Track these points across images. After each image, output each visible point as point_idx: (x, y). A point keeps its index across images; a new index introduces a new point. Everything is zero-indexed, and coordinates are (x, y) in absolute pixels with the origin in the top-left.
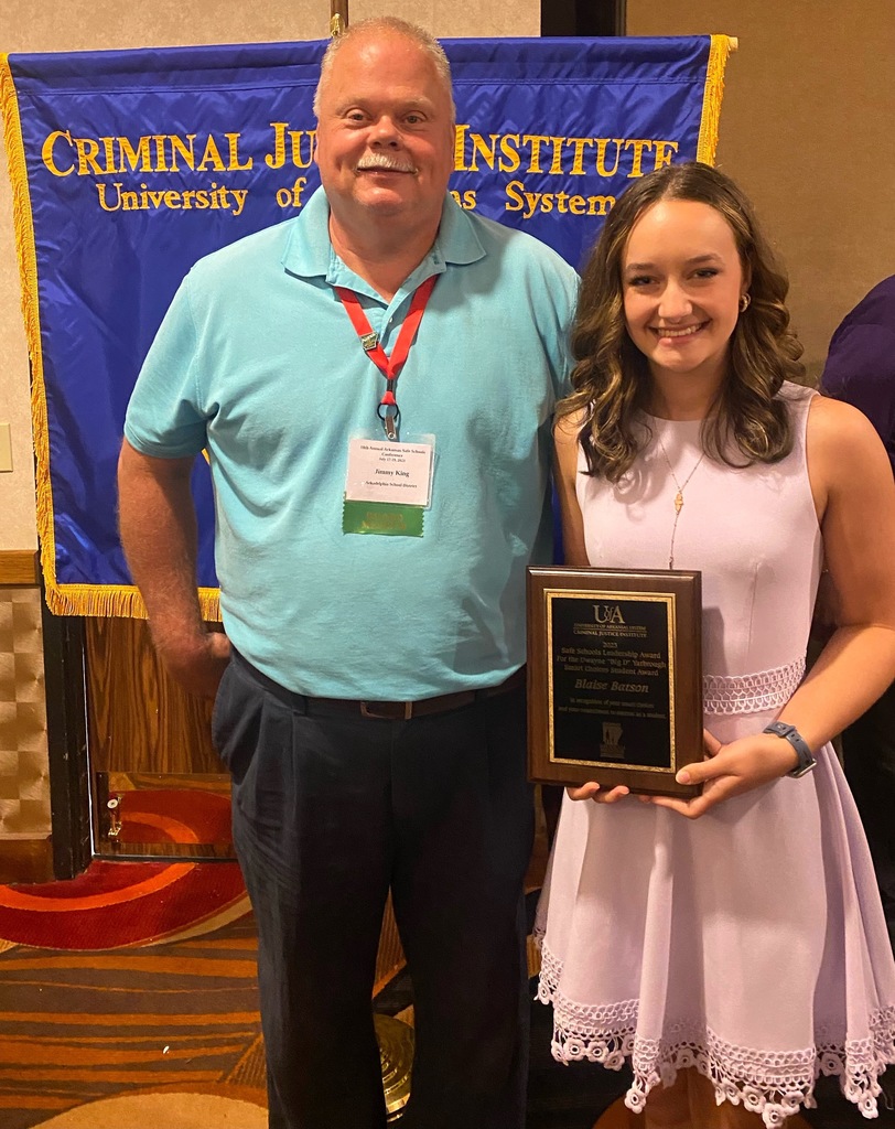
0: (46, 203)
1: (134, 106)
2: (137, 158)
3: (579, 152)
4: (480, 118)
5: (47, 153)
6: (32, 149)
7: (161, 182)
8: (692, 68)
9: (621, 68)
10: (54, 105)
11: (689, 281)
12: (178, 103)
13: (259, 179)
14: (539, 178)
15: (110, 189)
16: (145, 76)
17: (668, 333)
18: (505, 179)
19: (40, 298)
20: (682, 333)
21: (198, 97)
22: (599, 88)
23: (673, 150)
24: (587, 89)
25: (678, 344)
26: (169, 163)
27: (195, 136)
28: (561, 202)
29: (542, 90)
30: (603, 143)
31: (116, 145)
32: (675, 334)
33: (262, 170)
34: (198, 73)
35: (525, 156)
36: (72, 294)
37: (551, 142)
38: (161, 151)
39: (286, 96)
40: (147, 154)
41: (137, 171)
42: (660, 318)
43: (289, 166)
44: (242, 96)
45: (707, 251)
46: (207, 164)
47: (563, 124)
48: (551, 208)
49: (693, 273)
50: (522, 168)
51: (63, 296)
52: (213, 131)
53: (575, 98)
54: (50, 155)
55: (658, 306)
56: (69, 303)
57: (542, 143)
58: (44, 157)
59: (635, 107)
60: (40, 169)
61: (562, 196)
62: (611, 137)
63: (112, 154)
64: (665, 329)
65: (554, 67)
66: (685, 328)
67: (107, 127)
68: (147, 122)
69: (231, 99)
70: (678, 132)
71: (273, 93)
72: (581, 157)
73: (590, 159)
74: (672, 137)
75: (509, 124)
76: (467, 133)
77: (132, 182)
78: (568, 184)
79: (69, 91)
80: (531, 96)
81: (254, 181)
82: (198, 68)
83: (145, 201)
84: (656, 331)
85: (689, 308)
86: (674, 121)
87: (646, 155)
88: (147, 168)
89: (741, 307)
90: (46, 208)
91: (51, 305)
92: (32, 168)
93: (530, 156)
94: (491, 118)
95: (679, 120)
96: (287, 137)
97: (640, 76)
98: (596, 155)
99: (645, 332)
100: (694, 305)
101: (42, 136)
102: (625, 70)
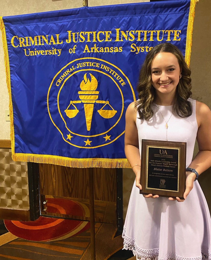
0: (12, 55)
1: (33, 28)
2: (34, 42)
3: (152, 34)
4: (123, 26)
5: (12, 42)
6: (9, 41)
7: (40, 48)
8: (185, 8)
9: (164, 10)
10: (14, 29)
11: (167, 72)
12: (43, 27)
13: (64, 46)
14: (140, 42)
15: (27, 50)
16: (36, 20)
17: (162, 84)
18: (130, 43)
19: (11, 79)
20: (166, 84)
21: (49, 25)
22: (157, 16)
23: (179, 32)
24: (154, 16)
25: (165, 87)
26: (42, 43)
27: (48, 35)
28: (147, 49)
29: (141, 18)
30: (158, 32)
31: (29, 39)
32: (164, 85)
33: (65, 44)
34: (48, 19)
35: (136, 36)
36: (19, 78)
37: (144, 32)
38: (40, 40)
39: (71, 24)
40: (36, 41)
41: (34, 45)
42: (160, 81)
43: (72, 42)
44: (60, 24)
45: (172, 64)
46: (51, 43)
47: (147, 27)
48: (144, 50)
49: (168, 70)
50: (135, 40)
51: (17, 78)
52: (53, 34)
53: (150, 19)
54: (13, 42)
55: (160, 78)
56: (18, 80)
57: (141, 32)
58: (11, 43)
59: (168, 21)
60: (11, 46)
61: (147, 47)
62: (161, 30)
63: (28, 41)
64: (162, 83)
65: (144, 11)
66: (167, 83)
67: (26, 34)
68: (36, 32)
69: (57, 25)
70: (181, 27)
71: (67, 23)
72: (152, 36)
73: (155, 36)
74: (179, 29)
75: (131, 28)
76: (120, 31)
77: (32, 48)
78: (149, 44)
79: (18, 25)
80: (138, 19)
81: (63, 47)
82: (48, 18)
83: (36, 53)
84: (159, 84)
85: (168, 78)
86: (180, 24)
87: (171, 34)
88: (36, 44)
89: (180, 78)
90: (12, 56)
91: (13, 81)
92: (9, 46)
93: (138, 36)
94: (126, 26)
95: (181, 24)
96: (71, 34)
97: (170, 12)
98: (157, 35)
99: (157, 84)
100: (169, 78)
101: (11, 37)
102: (165, 10)
